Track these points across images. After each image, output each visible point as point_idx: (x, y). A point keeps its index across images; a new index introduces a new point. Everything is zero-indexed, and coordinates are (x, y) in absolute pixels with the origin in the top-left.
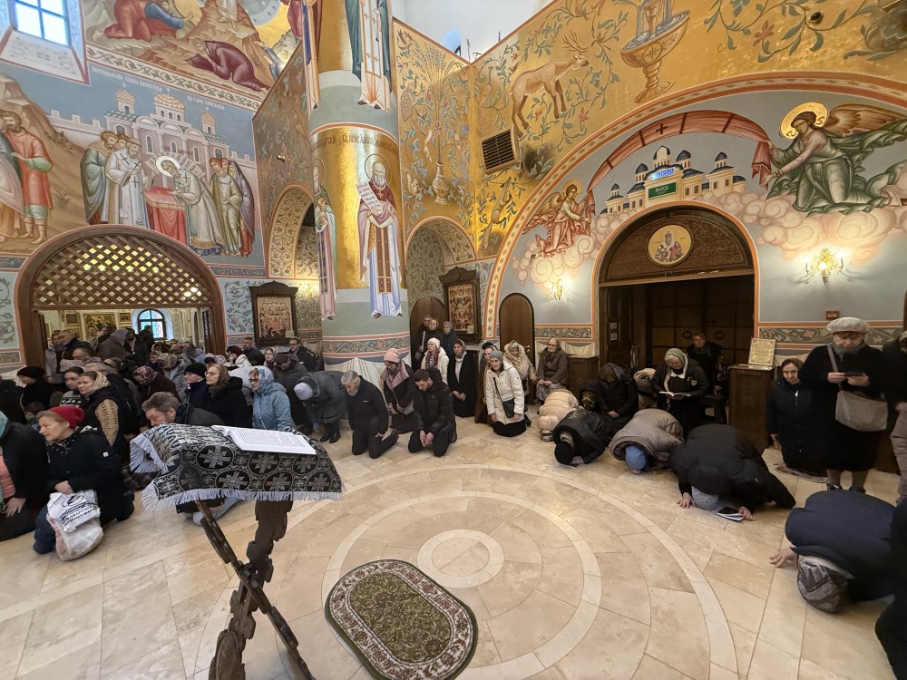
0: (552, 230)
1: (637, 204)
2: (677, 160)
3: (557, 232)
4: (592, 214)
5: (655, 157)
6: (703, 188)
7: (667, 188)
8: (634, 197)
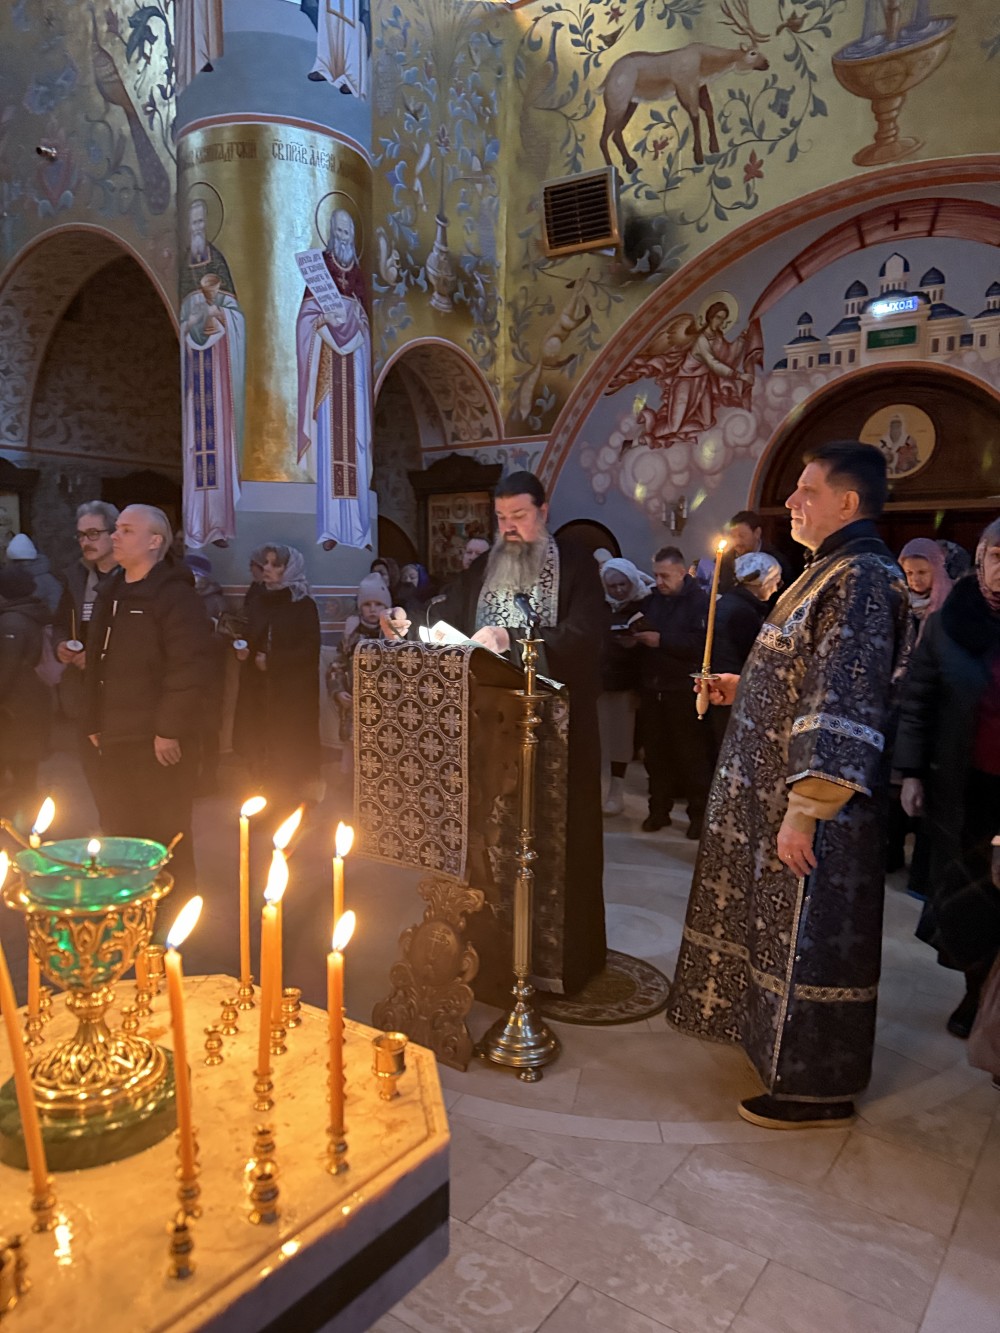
0: (670, 393)
1: (845, 357)
2: (922, 285)
3: (683, 396)
4: (757, 367)
5: (882, 273)
6: (963, 343)
7: (900, 335)
8: (839, 342)
